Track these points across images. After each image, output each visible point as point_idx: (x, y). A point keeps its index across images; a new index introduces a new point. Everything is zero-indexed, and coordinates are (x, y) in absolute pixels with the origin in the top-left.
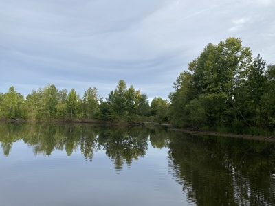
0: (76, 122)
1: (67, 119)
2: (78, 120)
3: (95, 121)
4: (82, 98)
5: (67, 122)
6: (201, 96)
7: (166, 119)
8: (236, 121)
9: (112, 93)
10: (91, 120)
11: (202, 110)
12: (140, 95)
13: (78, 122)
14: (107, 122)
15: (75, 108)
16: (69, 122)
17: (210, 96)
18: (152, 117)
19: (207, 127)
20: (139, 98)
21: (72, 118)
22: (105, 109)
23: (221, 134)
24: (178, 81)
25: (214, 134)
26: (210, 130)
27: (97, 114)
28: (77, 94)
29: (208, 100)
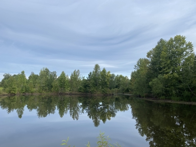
0: (66, 94)
1: (60, 92)
2: (68, 93)
3: (79, 93)
4: (69, 78)
5: (60, 94)
6: (160, 76)
7: (127, 91)
8: (186, 93)
9: (91, 73)
10: (77, 93)
11: (161, 86)
12: (110, 75)
13: (68, 94)
14: (88, 94)
15: (65, 84)
16: (61, 94)
17: (166, 76)
18: (116, 89)
19: (164, 97)
20: (110, 76)
21: (63, 91)
22: (86, 84)
23: (175, 101)
24: (138, 64)
25: (170, 101)
26: (166, 99)
27: (80, 89)
28: (66, 74)
29: (165, 78)
